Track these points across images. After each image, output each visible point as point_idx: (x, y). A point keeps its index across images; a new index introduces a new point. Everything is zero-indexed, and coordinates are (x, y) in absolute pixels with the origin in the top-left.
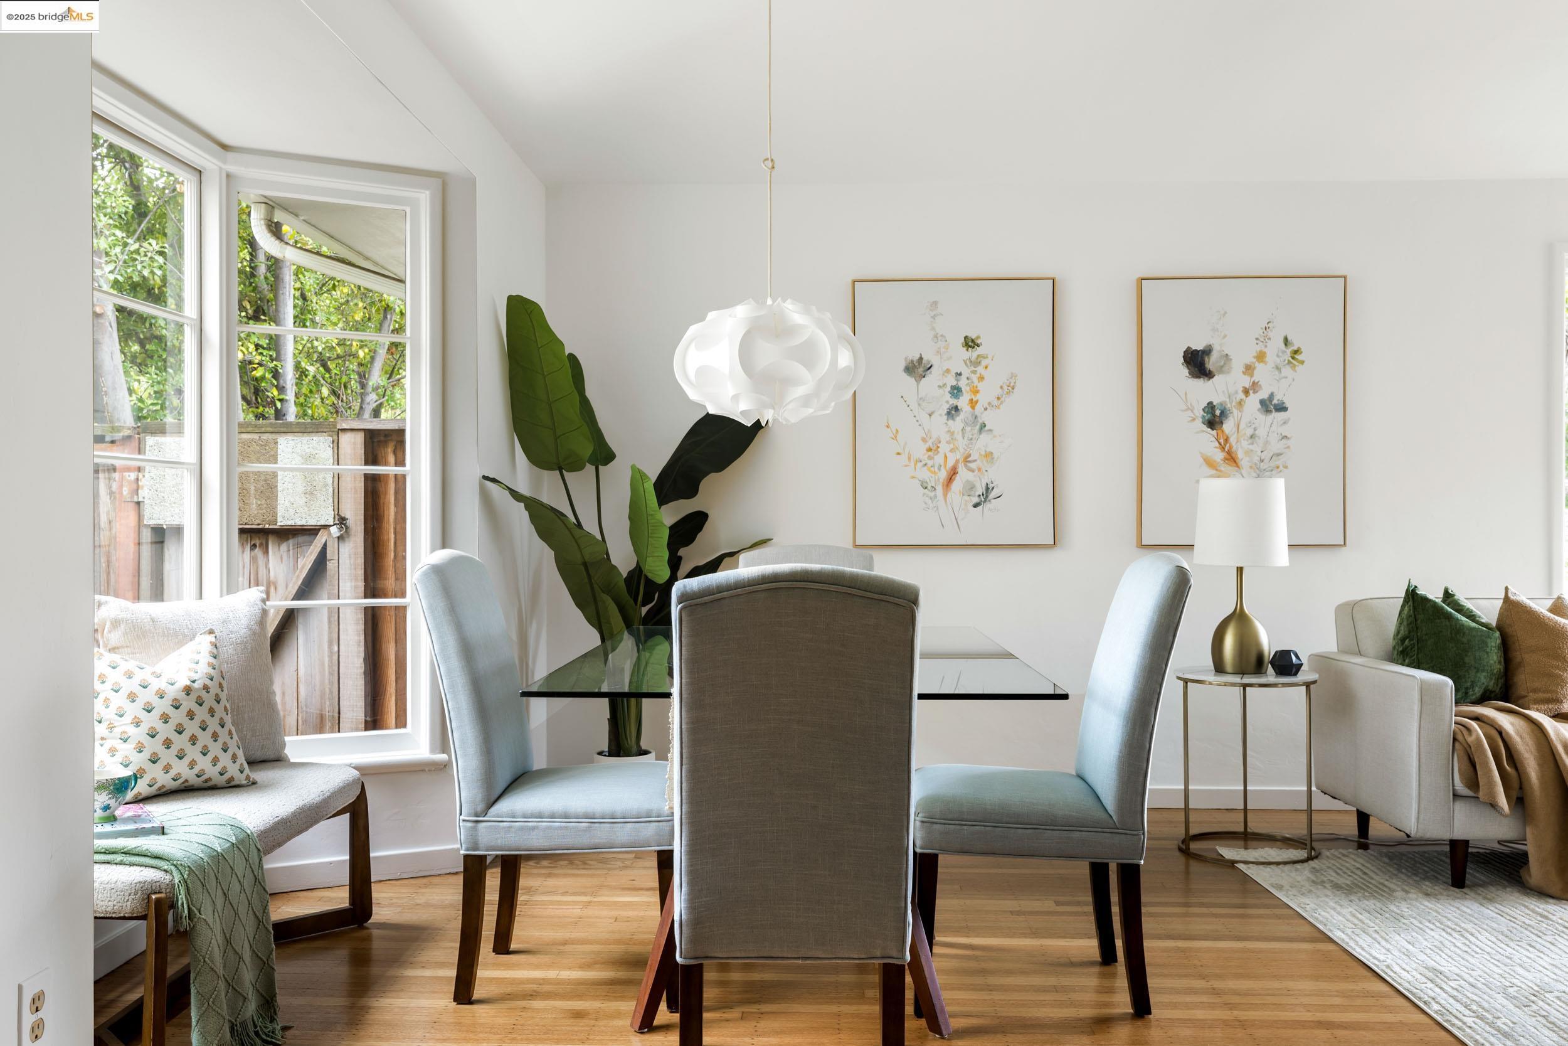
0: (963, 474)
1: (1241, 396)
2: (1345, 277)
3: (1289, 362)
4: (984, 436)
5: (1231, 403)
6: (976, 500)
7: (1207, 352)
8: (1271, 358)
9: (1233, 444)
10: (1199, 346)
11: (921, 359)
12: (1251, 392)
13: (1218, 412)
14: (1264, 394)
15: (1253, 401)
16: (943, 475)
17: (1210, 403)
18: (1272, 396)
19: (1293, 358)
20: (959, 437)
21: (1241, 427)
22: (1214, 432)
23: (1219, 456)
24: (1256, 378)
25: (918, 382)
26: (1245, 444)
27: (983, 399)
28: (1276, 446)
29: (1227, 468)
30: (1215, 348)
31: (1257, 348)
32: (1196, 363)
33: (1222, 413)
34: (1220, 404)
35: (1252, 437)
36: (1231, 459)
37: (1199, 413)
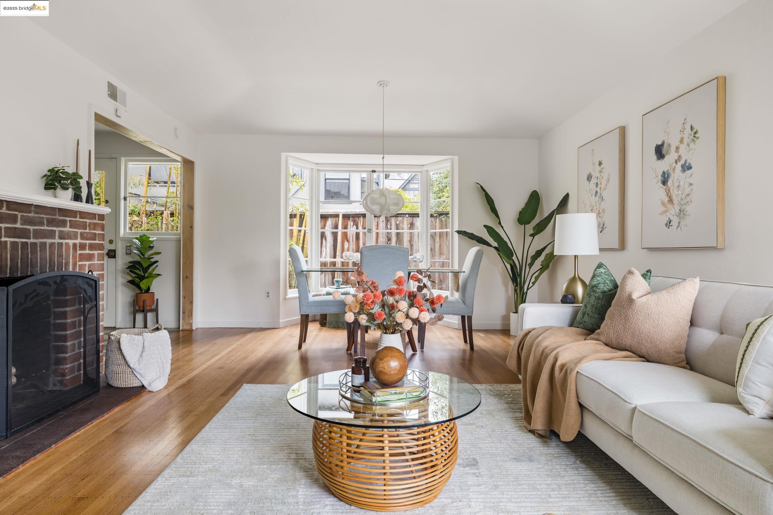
0: (598, 219)
1: (674, 164)
2: (717, 78)
3: (693, 140)
4: (603, 202)
5: (671, 169)
6: (601, 229)
7: (662, 145)
8: (686, 140)
9: (671, 192)
10: (660, 143)
11: (590, 173)
12: (678, 161)
13: (666, 176)
14: (682, 162)
15: (679, 167)
17: (664, 172)
18: (686, 161)
19: (694, 137)
20: (597, 203)
21: (675, 181)
22: (665, 187)
23: (666, 199)
24: (680, 154)
25: (589, 182)
26: (676, 190)
27: (603, 186)
28: (687, 191)
29: (669, 206)
30: (666, 141)
31: (681, 136)
32: (660, 152)
33: (668, 176)
34: (667, 171)
35: (678, 187)
36: (671, 200)
37: (660, 178)
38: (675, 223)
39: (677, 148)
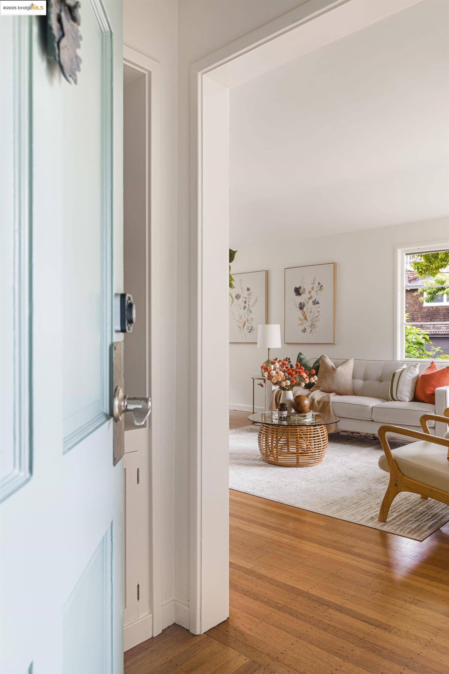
0: (247, 324)
1: (308, 300)
2: (334, 263)
3: (320, 290)
4: (251, 314)
5: (306, 302)
6: (249, 331)
7: (300, 288)
8: (315, 289)
9: (306, 314)
10: (298, 287)
11: (238, 294)
12: (310, 299)
13: (302, 305)
14: (313, 299)
15: (311, 302)
16: (243, 324)
17: (301, 303)
18: (315, 299)
19: (321, 288)
20: (246, 314)
21: (308, 309)
22: (302, 311)
23: (302, 318)
24: (311, 295)
25: (238, 300)
26: (309, 314)
27: (251, 304)
28: (316, 314)
29: (305, 321)
30: (302, 287)
31: (312, 286)
32: (298, 291)
33: (303, 305)
34: (303, 303)
35: (311, 312)
36: (306, 318)
37: (298, 305)
38: (308, 330)
39: (310, 292)
